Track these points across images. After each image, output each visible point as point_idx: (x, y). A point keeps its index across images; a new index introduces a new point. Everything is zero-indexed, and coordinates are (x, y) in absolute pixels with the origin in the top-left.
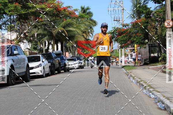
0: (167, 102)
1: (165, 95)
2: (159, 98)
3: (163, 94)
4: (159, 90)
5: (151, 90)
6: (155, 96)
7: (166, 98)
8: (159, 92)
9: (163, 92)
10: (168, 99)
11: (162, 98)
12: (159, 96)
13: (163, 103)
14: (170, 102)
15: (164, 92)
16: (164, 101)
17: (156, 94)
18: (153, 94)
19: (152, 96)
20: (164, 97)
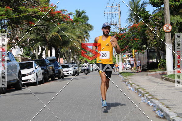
0: (166, 110)
1: (164, 103)
2: (158, 106)
3: (162, 102)
4: (158, 97)
5: (150, 97)
6: (153, 104)
7: (165, 106)
8: (158, 100)
9: (161, 100)
10: (167, 106)
11: (161, 106)
12: (157, 104)
13: (162, 111)
14: (169, 110)
15: (163, 99)
16: (163, 109)
17: (155, 102)
18: (151, 102)
19: (151, 104)
20: (163, 104)
